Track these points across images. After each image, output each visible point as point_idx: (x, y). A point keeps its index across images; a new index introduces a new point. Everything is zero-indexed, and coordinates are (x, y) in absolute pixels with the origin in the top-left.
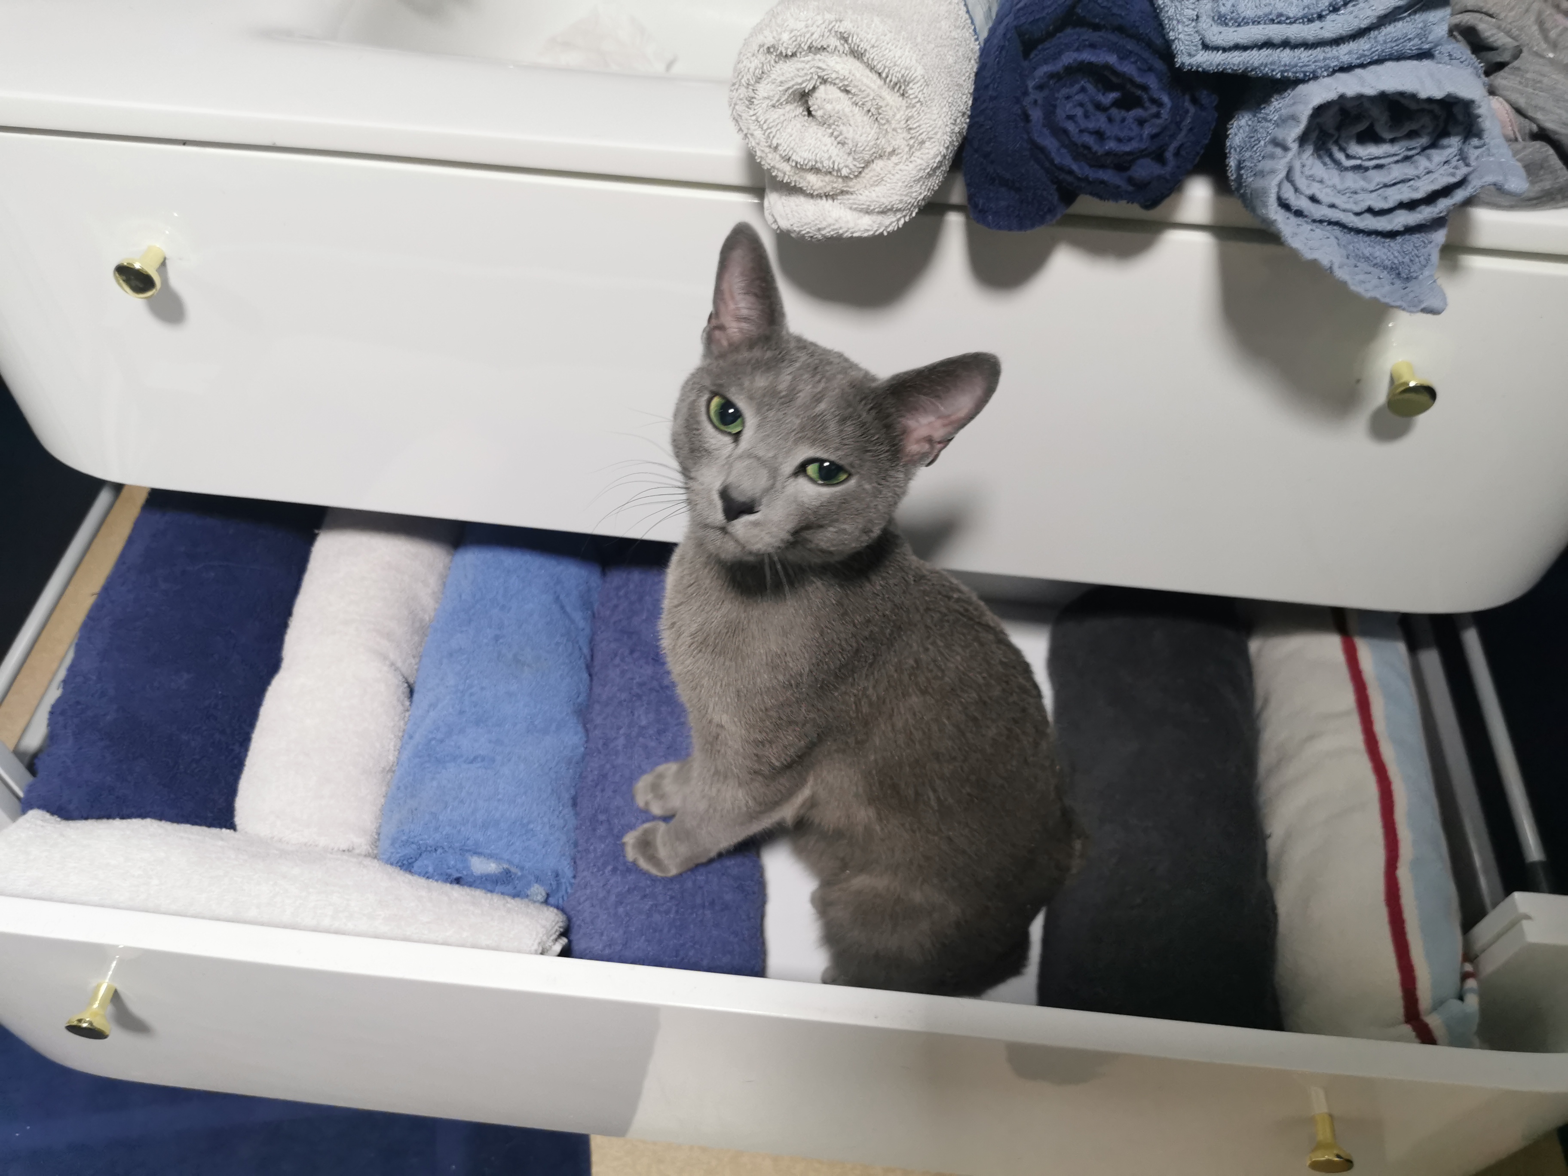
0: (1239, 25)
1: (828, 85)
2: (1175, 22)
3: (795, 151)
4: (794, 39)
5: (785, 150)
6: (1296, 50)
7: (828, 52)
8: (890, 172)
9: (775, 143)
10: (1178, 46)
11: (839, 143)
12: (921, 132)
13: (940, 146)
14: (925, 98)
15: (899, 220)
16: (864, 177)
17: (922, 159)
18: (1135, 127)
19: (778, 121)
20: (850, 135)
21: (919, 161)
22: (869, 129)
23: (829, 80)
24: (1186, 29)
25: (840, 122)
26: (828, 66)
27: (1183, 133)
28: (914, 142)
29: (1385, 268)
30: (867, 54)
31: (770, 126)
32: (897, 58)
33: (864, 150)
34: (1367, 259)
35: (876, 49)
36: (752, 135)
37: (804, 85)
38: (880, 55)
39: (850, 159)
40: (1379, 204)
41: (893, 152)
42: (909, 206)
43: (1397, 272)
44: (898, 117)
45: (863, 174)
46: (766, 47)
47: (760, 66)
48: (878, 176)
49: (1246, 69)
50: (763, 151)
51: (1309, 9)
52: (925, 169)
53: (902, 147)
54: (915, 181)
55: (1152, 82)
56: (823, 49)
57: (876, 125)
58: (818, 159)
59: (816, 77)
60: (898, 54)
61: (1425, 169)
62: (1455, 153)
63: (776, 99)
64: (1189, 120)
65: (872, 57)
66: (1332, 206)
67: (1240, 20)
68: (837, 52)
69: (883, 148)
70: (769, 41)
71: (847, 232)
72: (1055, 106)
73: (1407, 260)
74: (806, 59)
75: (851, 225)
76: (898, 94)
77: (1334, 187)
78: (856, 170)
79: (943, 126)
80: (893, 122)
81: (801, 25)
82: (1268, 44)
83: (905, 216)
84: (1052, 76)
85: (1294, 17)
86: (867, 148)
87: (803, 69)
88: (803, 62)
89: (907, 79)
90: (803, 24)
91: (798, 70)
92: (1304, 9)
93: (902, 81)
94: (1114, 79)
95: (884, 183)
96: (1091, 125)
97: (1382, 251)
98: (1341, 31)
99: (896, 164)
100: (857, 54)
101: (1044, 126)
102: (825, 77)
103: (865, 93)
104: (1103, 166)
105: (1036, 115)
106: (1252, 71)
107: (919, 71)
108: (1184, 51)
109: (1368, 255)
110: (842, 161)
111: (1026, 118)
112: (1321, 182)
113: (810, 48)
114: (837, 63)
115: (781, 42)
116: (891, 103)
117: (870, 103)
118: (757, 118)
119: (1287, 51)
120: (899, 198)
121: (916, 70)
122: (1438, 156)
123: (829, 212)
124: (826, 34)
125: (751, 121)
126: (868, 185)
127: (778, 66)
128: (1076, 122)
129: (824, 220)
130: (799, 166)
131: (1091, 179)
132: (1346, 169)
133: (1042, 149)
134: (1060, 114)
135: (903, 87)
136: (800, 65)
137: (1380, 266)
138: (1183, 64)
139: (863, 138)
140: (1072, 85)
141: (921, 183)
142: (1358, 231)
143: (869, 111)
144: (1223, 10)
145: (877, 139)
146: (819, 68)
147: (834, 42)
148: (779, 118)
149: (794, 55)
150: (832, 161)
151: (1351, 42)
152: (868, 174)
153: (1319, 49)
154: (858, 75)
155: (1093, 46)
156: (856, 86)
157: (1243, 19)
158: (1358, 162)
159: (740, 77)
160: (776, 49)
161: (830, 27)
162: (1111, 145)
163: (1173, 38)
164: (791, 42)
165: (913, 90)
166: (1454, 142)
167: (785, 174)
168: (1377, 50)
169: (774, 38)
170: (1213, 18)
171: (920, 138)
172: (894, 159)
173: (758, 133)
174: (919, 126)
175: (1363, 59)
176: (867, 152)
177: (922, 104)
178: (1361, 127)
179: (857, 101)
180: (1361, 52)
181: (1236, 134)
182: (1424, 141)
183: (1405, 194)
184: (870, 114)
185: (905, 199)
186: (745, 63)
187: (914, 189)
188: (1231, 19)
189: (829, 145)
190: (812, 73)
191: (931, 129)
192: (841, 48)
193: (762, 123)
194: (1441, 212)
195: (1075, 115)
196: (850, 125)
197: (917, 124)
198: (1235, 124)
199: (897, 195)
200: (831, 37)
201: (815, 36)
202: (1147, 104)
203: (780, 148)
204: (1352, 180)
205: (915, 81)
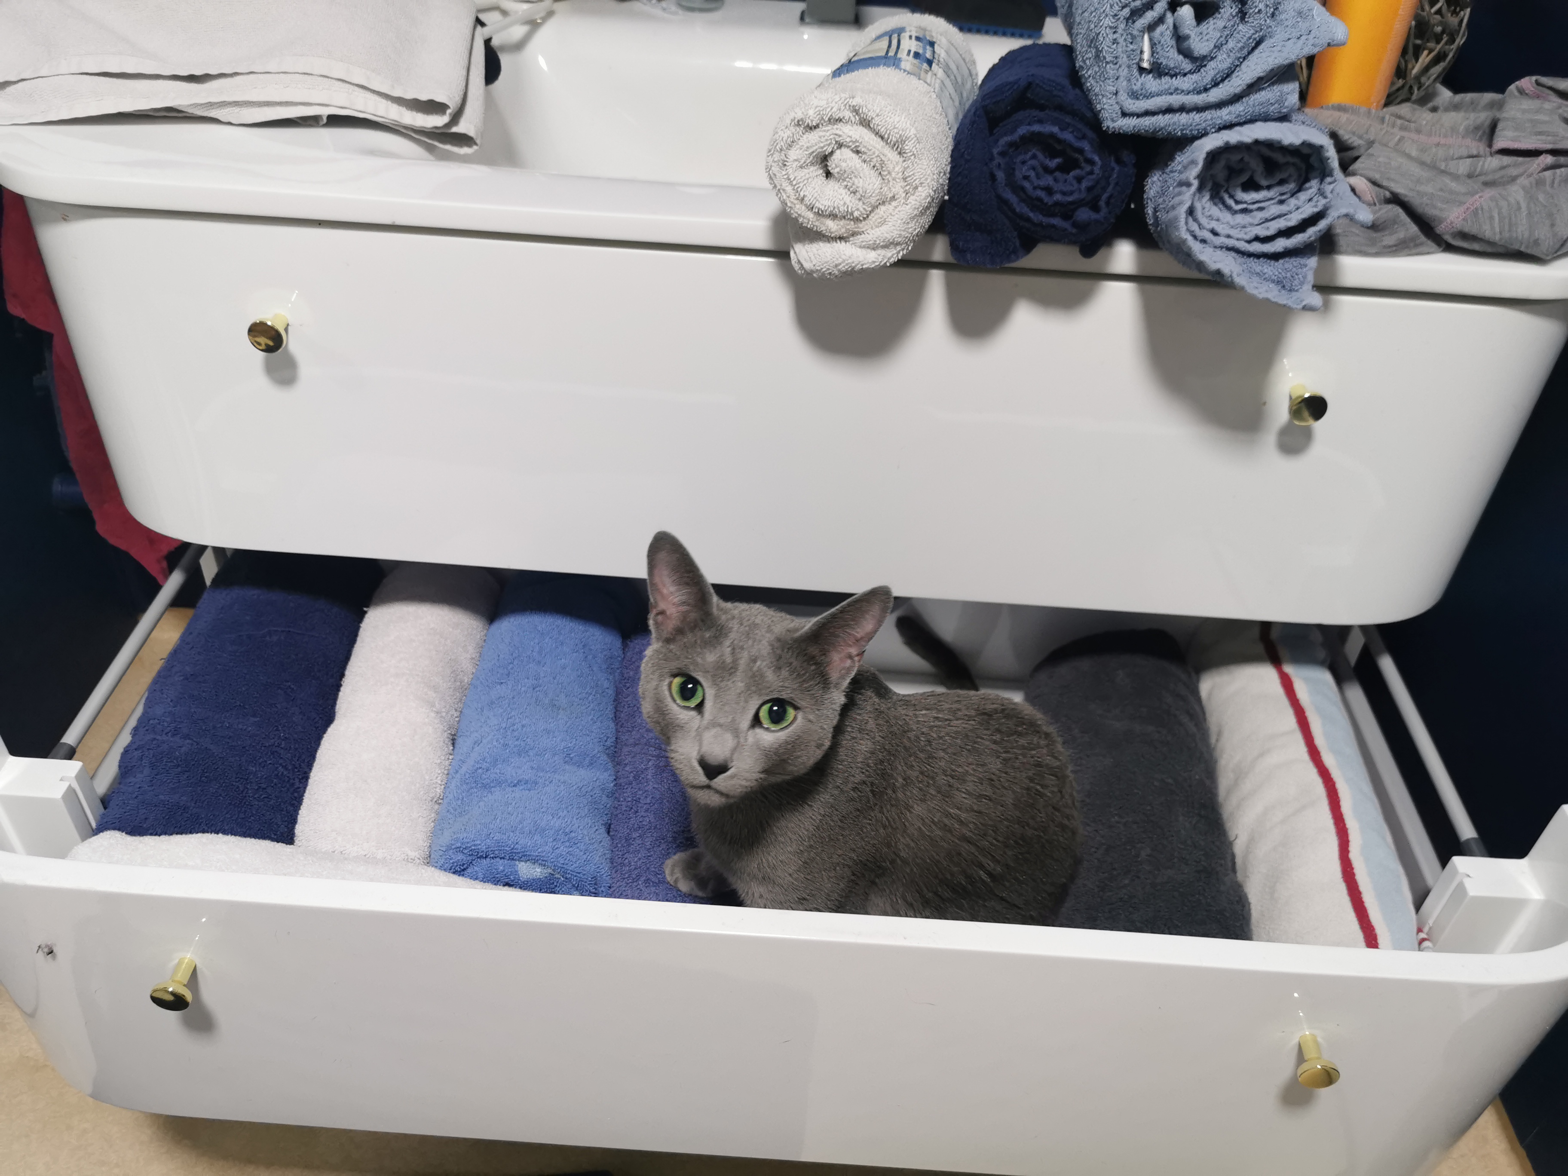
0: (1148, 98)
1: (843, 149)
2: (1100, 97)
3: (817, 200)
4: (818, 113)
5: (810, 200)
6: (1190, 114)
7: (843, 122)
8: (891, 214)
9: (802, 194)
10: (1104, 115)
11: (851, 193)
12: (915, 178)
13: (929, 189)
14: (917, 151)
15: (899, 252)
16: (871, 220)
17: (916, 200)
18: (1075, 182)
19: (804, 178)
20: (860, 185)
21: (913, 202)
22: (875, 181)
23: (845, 143)
24: (1109, 101)
25: (853, 175)
26: (844, 133)
27: (1111, 187)
28: (910, 188)
29: (1273, 281)
30: (873, 121)
31: (799, 181)
32: (896, 123)
33: (871, 196)
34: (1258, 274)
35: (879, 117)
36: (784, 190)
37: (825, 149)
38: (884, 121)
39: (861, 203)
40: (1263, 232)
41: (893, 198)
42: (907, 240)
43: (1282, 285)
44: (897, 169)
45: (870, 217)
46: (796, 120)
47: (791, 135)
48: (881, 218)
49: (1155, 129)
50: (792, 202)
51: (1197, 84)
52: (918, 208)
53: (901, 193)
54: (910, 218)
55: (1086, 146)
56: (840, 120)
57: (880, 178)
58: (835, 205)
59: (834, 142)
60: (897, 119)
61: (1295, 205)
62: (1315, 193)
63: (802, 161)
64: (1115, 176)
65: (877, 123)
66: (1229, 236)
67: (1148, 94)
68: (850, 122)
69: (885, 195)
70: (799, 115)
71: (858, 264)
72: (1014, 169)
73: (1289, 275)
74: (827, 128)
75: (861, 259)
76: (896, 152)
77: (1228, 223)
78: (865, 213)
79: (931, 175)
80: (893, 173)
81: (823, 103)
82: (1169, 110)
83: (903, 250)
84: (1011, 144)
85: (1187, 90)
86: (874, 195)
87: (824, 137)
88: (824, 131)
89: (904, 138)
90: (825, 102)
91: (820, 137)
92: (1193, 84)
93: (899, 140)
94: (1058, 147)
95: (886, 223)
96: (1042, 183)
97: (1270, 269)
98: (1222, 97)
99: (896, 207)
100: (865, 123)
101: (1006, 185)
102: (841, 141)
103: (872, 151)
104: (1053, 215)
105: (1000, 175)
106: (1159, 131)
107: (913, 131)
108: (1108, 118)
109: (1259, 271)
110: (854, 206)
111: (993, 177)
112: (1218, 220)
113: (829, 120)
114: (850, 130)
115: (808, 116)
116: (891, 157)
117: (875, 159)
118: (788, 177)
119: (1184, 115)
120: (899, 233)
121: (910, 132)
122: (1303, 196)
123: (843, 251)
124: (843, 108)
125: (783, 180)
126: (874, 227)
127: (805, 136)
128: (1030, 181)
129: (840, 257)
130: (820, 212)
131: (1044, 224)
132: (1236, 212)
133: (1006, 202)
134: (1019, 175)
135: (900, 146)
136: (821, 134)
137: (1269, 280)
138: (1108, 127)
139: (870, 187)
140: (1026, 153)
141: (916, 220)
142: (1250, 255)
143: (874, 167)
144: (1135, 88)
145: (881, 188)
146: (836, 135)
147: (847, 114)
148: (805, 176)
149: (816, 127)
150: (846, 206)
151: (1230, 107)
152: (874, 217)
153: (1207, 112)
154: (866, 139)
155: (1040, 121)
156: (865, 147)
157: (1151, 93)
158: (1245, 206)
159: (775, 144)
160: (804, 122)
161: (845, 102)
162: (1058, 197)
163: (1100, 109)
164: (815, 116)
165: (909, 146)
166: (1314, 184)
167: (809, 220)
168: (1249, 111)
169: (803, 113)
170: (1128, 93)
171: (914, 184)
172: (894, 204)
173: (789, 189)
174: (913, 174)
175: (1239, 118)
176: (874, 198)
177: (915, 157)
178: (1244, 178)
179: (866, 158)
180: (1237, 112)
181: (1150, 189)
182: (1292, 186)
183: (1282, 224)
184: (875, 168)
185: (903, 233)
186: (779, 134)
187: (910, 226)
188: (1141, 95)
189: (844, 194)
190: (831, 139)
191: (922, 176)
192: (853, 119)
193: (792, 180)
194: (1310, 237)
195: (1029, 176)
196: (861, 178)
197: (912, 173)
198: (1150, 181)
199: (897, 230)
200: (846, 110)
201: (834, 109)
202: (1083, 165)
203: (805, 199)
204: (1240, 219)
205: (910, 139)
